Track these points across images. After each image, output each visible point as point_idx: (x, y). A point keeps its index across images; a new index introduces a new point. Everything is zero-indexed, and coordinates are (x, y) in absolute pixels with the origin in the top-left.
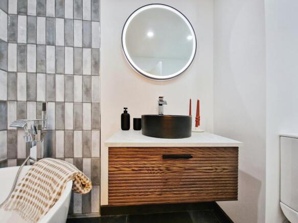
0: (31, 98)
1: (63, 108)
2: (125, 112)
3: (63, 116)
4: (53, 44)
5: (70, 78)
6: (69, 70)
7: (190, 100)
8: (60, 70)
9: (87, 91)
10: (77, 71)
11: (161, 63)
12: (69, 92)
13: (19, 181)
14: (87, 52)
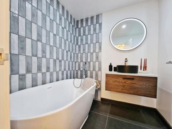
0: (82, 61)
1: (90, 64)
2: (111, 64)
3: (90, 66)
4: (87, 44)
5: (92, 54)
6: (92, 51)
7: (141, 59)
8: (89, 52)
9: (97, 58)
10: (94, 51)
11: (131, 39)
12: (91, 58)
13: (82, 83)
14: (97, 44)
